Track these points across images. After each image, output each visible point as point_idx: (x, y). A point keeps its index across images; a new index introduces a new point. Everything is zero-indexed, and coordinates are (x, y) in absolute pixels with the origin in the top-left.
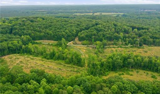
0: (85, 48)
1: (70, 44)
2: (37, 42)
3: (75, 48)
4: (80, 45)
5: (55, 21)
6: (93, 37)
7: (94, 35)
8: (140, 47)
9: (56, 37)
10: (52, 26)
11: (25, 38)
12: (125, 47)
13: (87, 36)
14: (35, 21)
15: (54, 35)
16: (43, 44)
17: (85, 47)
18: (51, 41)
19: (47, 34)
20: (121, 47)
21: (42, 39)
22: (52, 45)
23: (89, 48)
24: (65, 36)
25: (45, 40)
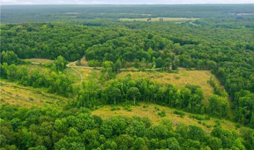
0: (90, 71)
1: (72, 65)
2: (24, 62)
3: (76, 70)
4: (86, 66)
5: (64, 29)
6: (107, 54)
7: (109, 51)
8: (172, 70)
9: (53, 53)
10: (54, 37)
11: (7, 55)
12: (149, 71)
13: (97, 53)
14: (35, 30)
15: (50, 52)
16: (33, 64)
17: (90, 69)
18: (46, 60)
19: (41, 50)
20: (143, 71)
21: (33, 57)
22: (44, 65)
23: (96, 71)
24: (66, 53)
25: (38, 58)
